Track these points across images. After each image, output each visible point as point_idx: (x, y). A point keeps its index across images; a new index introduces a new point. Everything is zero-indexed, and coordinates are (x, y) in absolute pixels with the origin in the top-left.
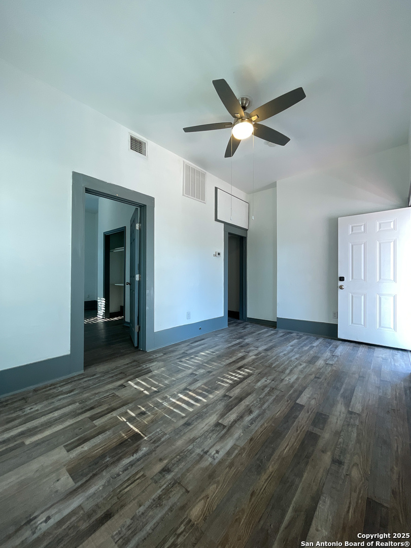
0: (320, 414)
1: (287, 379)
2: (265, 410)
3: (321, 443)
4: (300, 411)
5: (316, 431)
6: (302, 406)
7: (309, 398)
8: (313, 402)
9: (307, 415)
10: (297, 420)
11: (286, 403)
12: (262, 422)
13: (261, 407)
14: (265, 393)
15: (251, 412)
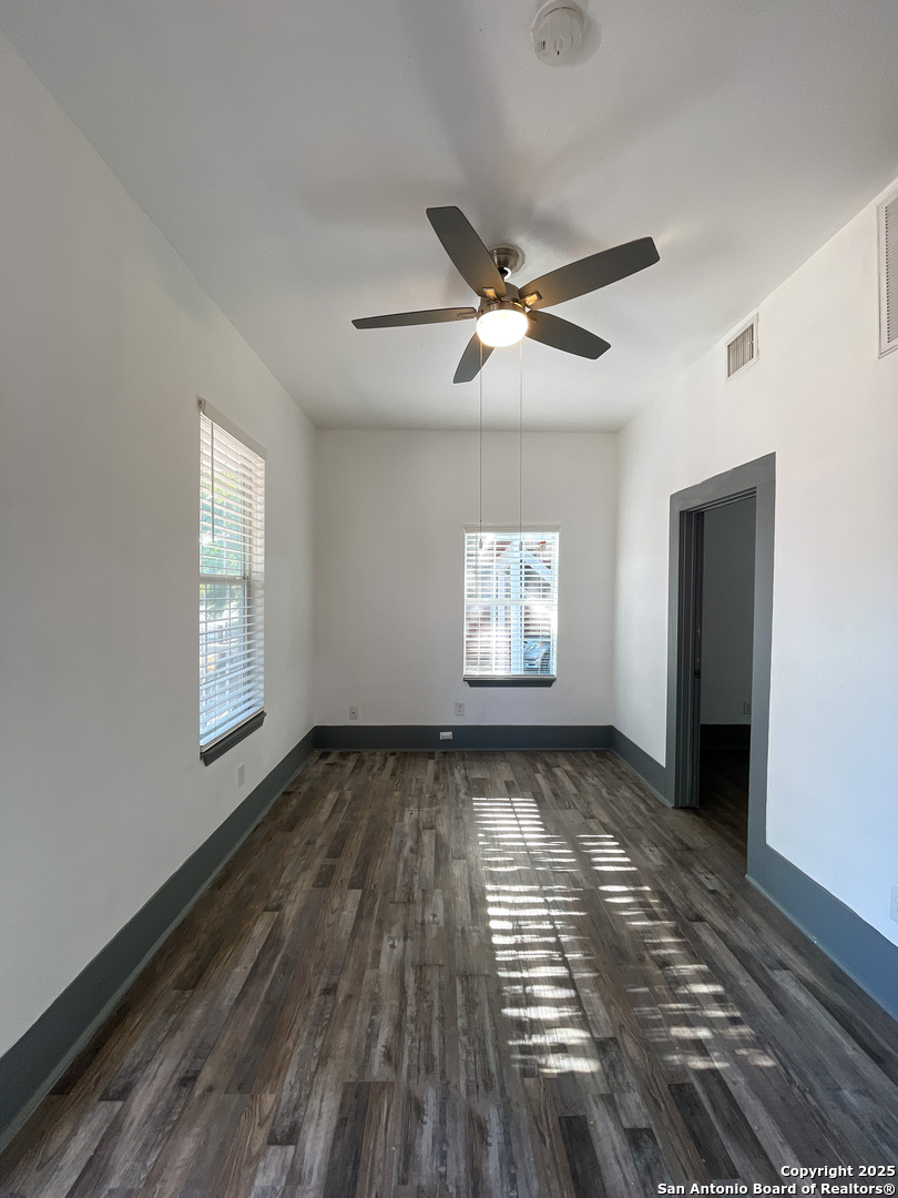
0: (324, 886)
1: (399, 944)
2: (398, 860)
3: (325, 852)
4: (352, 878)
5: (330, 861)
6: (351, 887)
7: (342, 909)
8: (336, 902)
9: (342, 876)
10: (354, 864)
11: (376, 881)
12: (392, 847)
13: (406, 862)
14: (416, 887)
15: (412, 850)
